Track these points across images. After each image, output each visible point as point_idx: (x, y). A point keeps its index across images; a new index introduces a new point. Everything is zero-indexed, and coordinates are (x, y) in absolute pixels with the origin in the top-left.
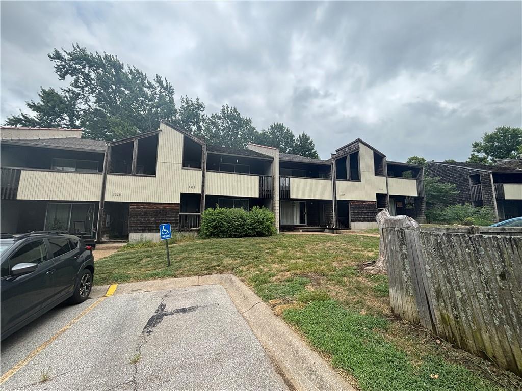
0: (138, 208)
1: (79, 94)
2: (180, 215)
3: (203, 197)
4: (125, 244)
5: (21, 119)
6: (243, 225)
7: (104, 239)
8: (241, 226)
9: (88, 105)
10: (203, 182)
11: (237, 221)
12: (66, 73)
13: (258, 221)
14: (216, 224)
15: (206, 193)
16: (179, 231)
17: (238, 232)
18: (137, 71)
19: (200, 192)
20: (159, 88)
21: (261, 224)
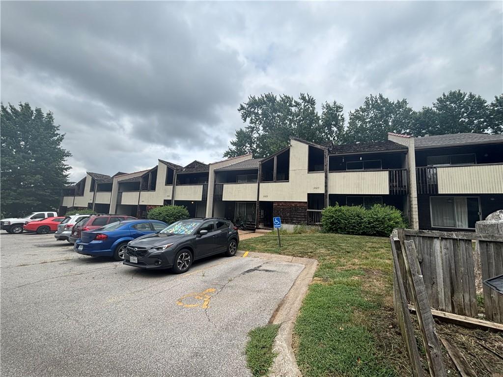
0: (278, 206)
1: (254, 127)
2: (308, 211)
3: (326, 196)
4: (271, 231)
5: (229, 152)
6: (360, 223)
7: (260, 226)
8: (358, 224)
9: (259, 134)
10: (326, 183)
11: (353, 219)
12: (246, 117)
13: (377, 220)
14: (333, 221)
15: (329, 193)
16: (308, 224)
17: (355, 230)
18: (286, 97)
19: (323, 192)
20: (303, 104)
21: (383, 223)
